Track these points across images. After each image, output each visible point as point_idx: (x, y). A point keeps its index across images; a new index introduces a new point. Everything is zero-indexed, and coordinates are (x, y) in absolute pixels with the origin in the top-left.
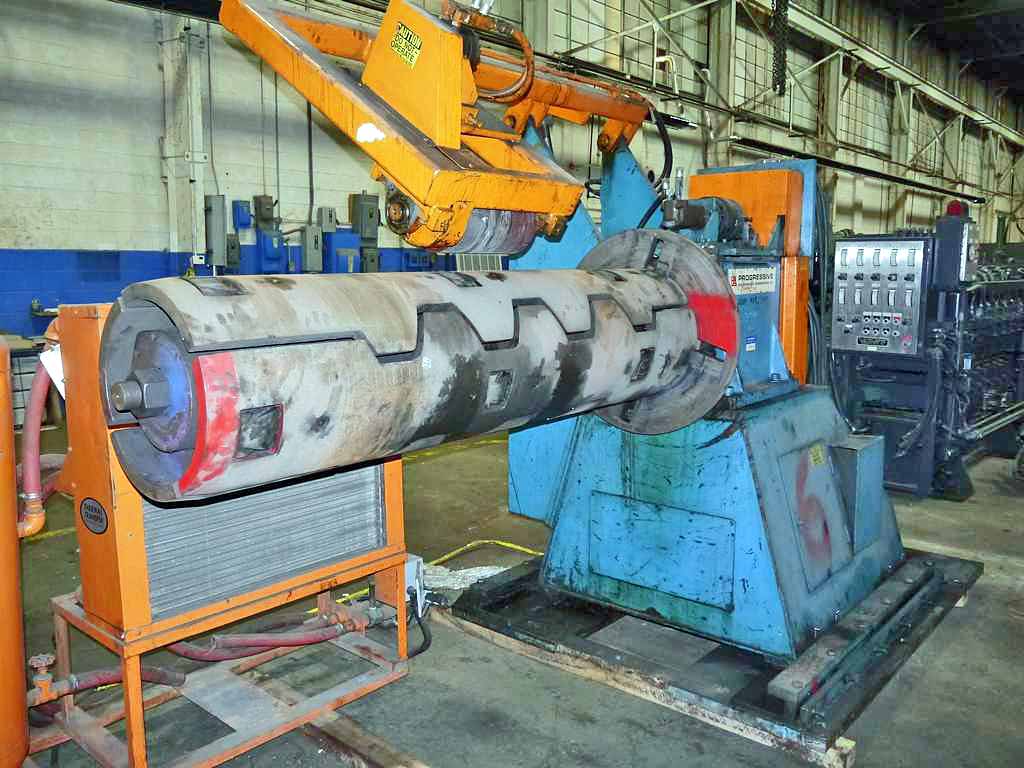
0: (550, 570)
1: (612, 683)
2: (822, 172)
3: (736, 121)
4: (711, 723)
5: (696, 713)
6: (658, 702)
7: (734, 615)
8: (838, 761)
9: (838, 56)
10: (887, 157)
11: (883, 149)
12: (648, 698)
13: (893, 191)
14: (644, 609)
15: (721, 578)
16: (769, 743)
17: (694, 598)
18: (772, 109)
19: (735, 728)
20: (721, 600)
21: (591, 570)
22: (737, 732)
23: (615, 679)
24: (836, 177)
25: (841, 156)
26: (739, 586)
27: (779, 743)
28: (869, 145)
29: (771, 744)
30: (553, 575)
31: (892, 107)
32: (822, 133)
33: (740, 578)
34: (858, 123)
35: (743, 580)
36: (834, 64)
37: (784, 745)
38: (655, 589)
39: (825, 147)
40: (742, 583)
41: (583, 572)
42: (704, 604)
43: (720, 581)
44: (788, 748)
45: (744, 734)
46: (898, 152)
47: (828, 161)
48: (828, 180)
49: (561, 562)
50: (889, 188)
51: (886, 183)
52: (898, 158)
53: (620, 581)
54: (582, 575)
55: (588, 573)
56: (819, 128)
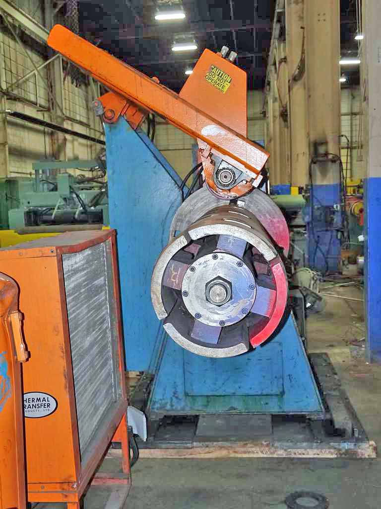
0: (155, 403)
1: (232, 455)
2: (56, 136)
3: (7, 99)
4: (300, 456)
5: (291, 454)
6: (265, 456)
7: (285, 396)
8: (373, 452)
9: (58, 57)
10: (87, 125)
11: (85, 120)
12: (259, 456)
13: (93, 148)
14: (227, 409)
15: (276, 377)
16: (334, 456)
17: (259, 393)
18: (23, 91)
19: (315, 454)
20: (276, 390)
21: (187, 395)
22: (316, 456)
23: (235, 452)
24: (65, 139)
25: (67, 125)
26: (286, 379)
27: (340, 454)
28: (78, 118)
29: (336, 456)
30: (157, 405)
31: (87, 92)
32: (53, 109)
33: (288, 374)
34: (71, 103)
35: (289, 375)
36: (56, 62)
37: (343, 453)
38: (234, 394)
39: (56, 119)
40: (288, 377)
41: (180, 397)
42: (267, 395)
43: (276, 380)
44: (346, 455)
45: (321, 456)
46: (94, 123)
47: (60, 127)
48: (60, 141)
49: (163, 396)
50: (91, 146)
51: (89, 142)
52: (95, 126)
53: (208, 396)
54: (180, 400)
55: (184, 398)
56: (51, 105)
